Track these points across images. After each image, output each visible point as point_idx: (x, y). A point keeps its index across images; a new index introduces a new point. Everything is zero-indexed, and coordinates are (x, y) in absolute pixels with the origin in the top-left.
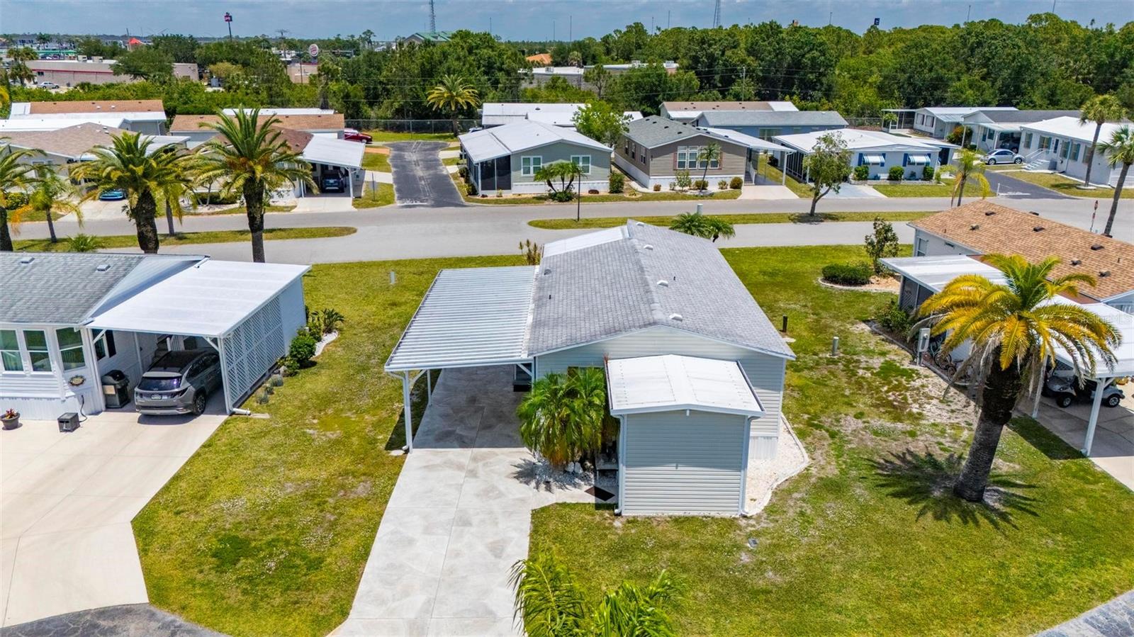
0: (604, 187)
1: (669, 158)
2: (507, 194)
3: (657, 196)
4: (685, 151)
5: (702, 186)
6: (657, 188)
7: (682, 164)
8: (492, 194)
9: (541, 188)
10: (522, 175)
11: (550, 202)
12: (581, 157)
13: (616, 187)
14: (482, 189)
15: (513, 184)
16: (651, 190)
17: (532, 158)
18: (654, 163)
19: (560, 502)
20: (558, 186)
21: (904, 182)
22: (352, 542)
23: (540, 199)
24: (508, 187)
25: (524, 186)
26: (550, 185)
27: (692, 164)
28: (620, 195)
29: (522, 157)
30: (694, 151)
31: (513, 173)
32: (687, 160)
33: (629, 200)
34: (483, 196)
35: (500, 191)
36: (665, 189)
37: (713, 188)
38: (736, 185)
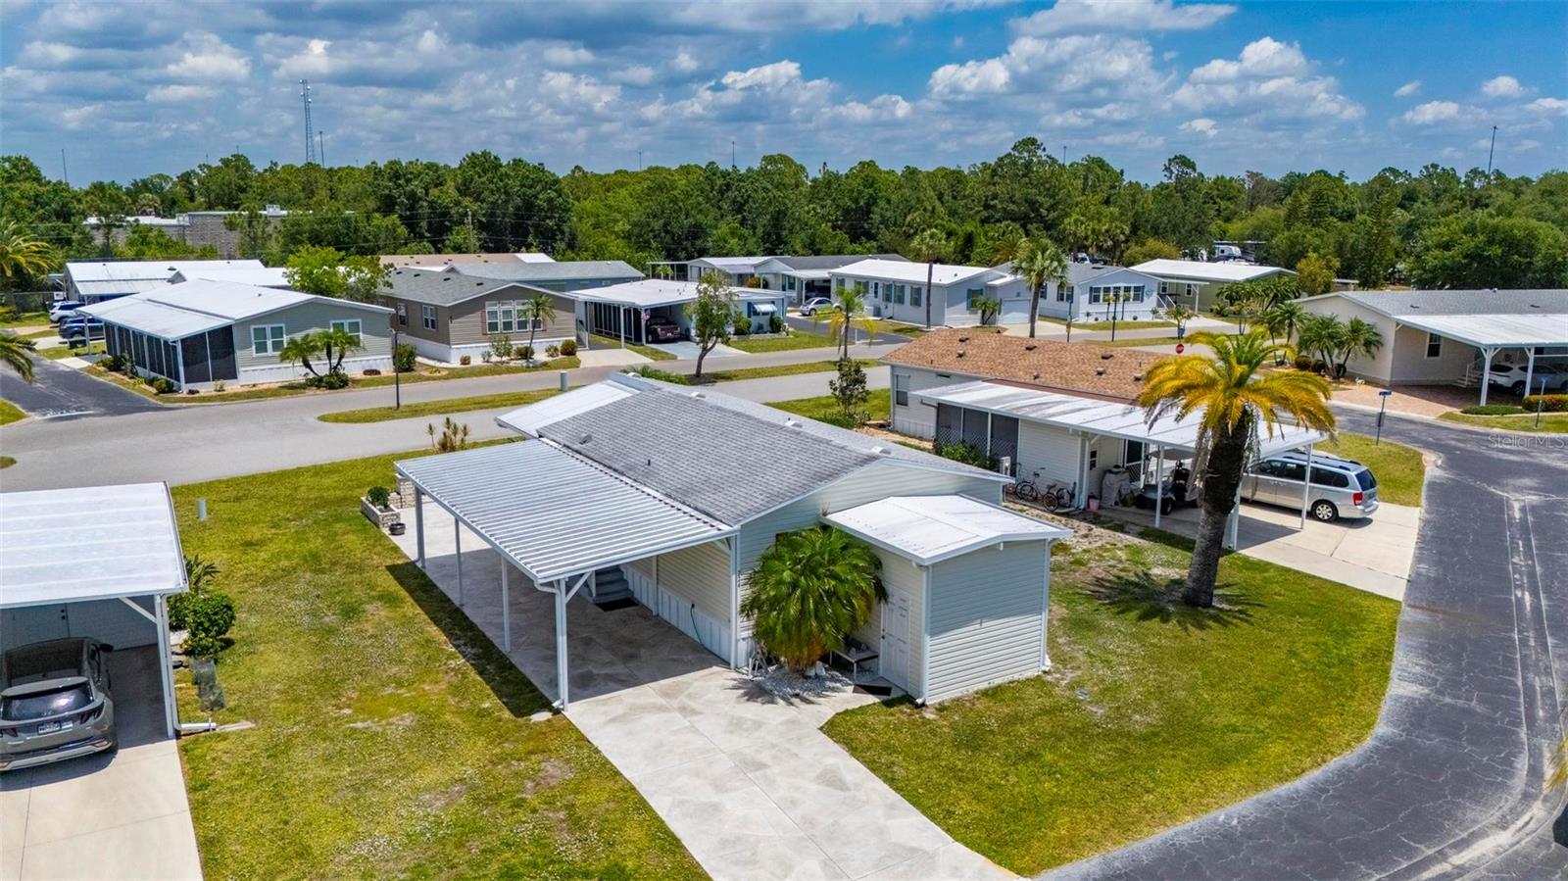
0: (386, 366)
1: (474, 318)
2: (231, 387)
3: (466, 370)
4: (494, 308)
5: (526, 354)
6: (465, 361)
7: (493, 326)
8: (206, 388)
9: (295, 372)
10: (254, 355)
11: (313, 391)
12: (346, 322)
13: (405, 363)
14: (187, 382)
15: (241, 369)
16: (455, 363)
17: (268, 327)
18: (455, 326)
19: (841, 710)
20: (321, 368)
21: (754, 337)
22: (634, 832)
23: (293, 388)
24: (232, 374)
25: (257, 371)
26: (307, 365)
27: (508, 326)
28: (414, 374)
29: (252, 327)
30: (506, 307)
31: (239, 354)
32: (500, 320)
33: (428, 379)
34: (191, 392)
35: (220, 382)
36: (477, 361)
37: (541, 356)
38: (569, 350)
